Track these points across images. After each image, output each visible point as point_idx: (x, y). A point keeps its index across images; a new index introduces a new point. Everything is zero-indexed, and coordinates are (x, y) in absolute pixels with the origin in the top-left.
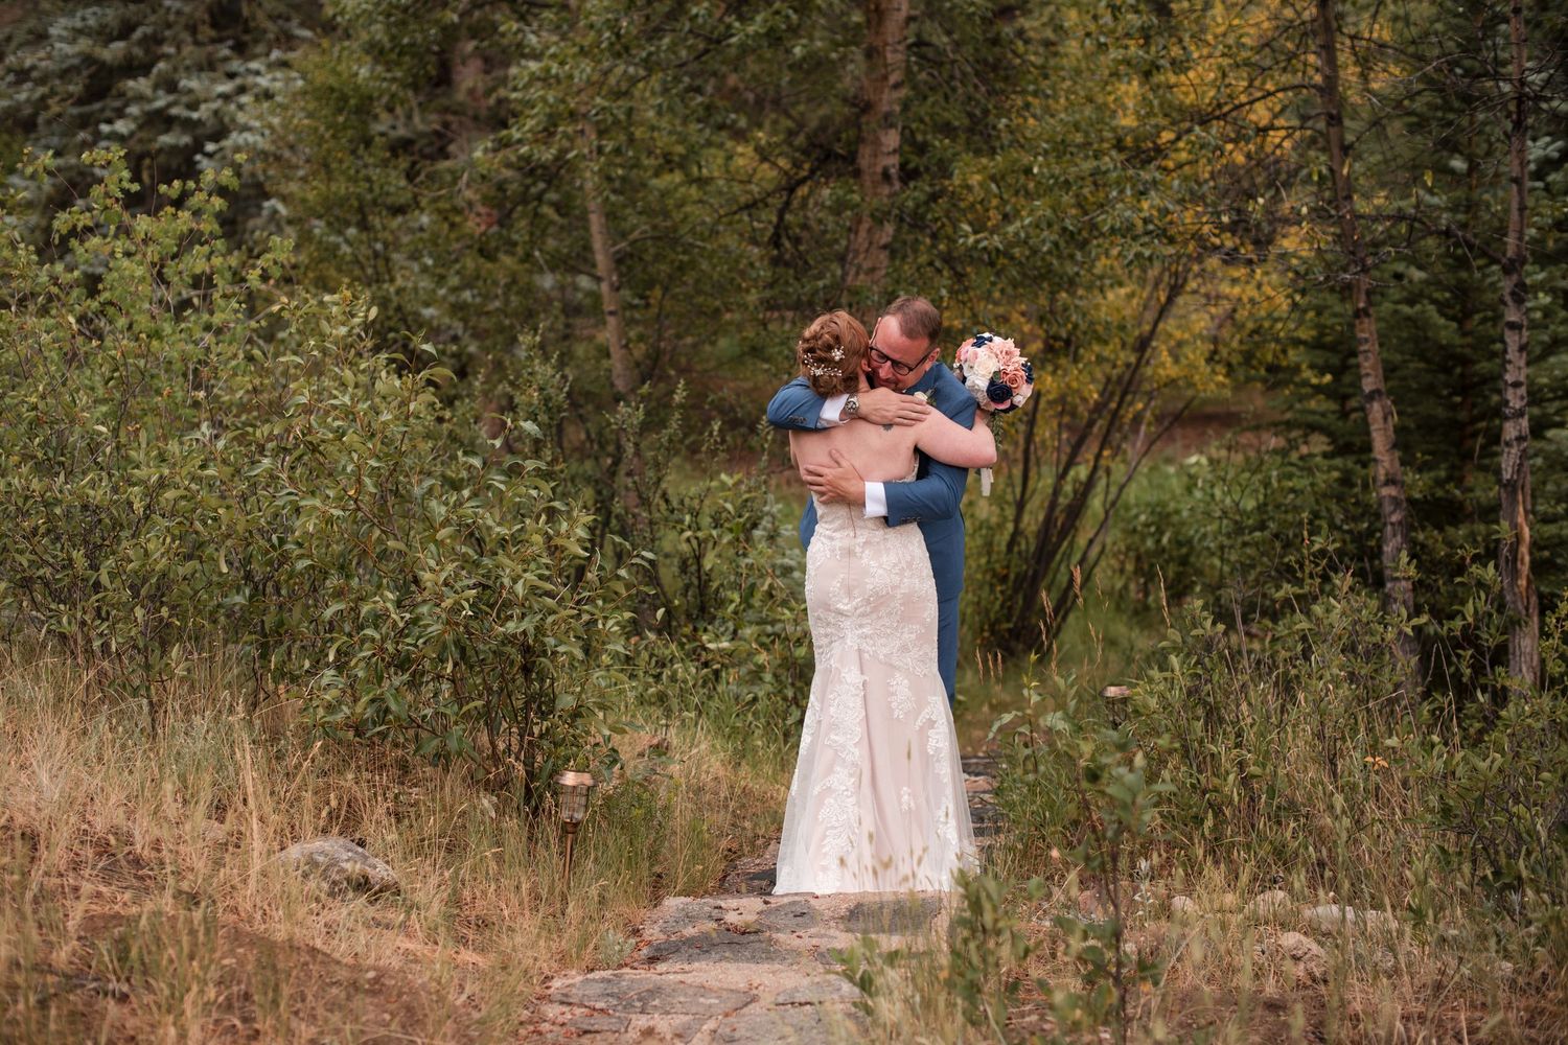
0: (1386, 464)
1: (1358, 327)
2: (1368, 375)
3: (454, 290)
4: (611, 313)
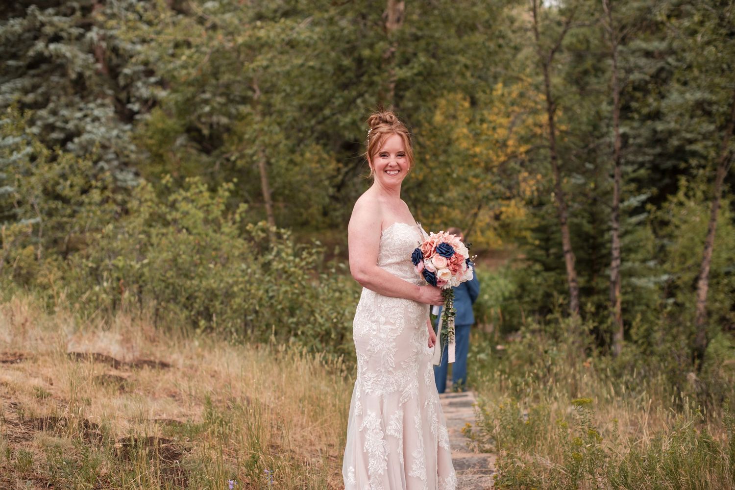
0: (572, 275)
2: (565, 245)
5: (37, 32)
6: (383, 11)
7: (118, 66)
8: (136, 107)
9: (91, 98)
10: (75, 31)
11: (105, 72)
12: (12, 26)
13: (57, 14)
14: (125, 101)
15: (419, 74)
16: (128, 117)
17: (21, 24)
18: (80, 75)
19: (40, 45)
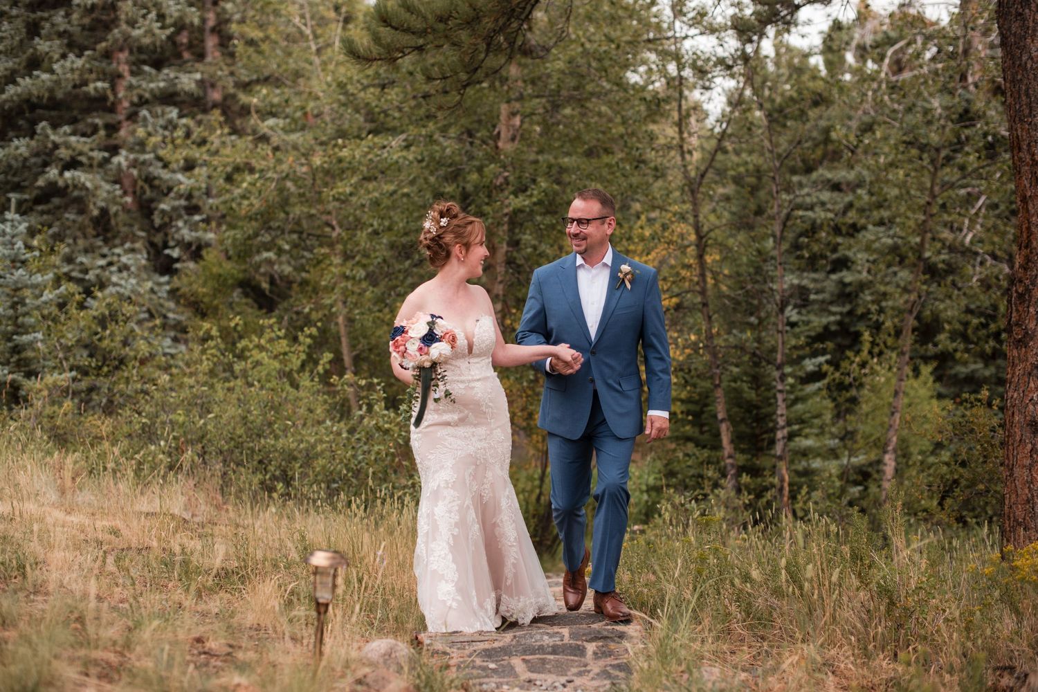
0: (728, 450)
2: (720, 412)
5: (47, 156)
6: (494, 126)
7: (152, 200)
8: (175, 253)
9: (117, 241)
10: (98, 155)
11: (134, 208)
12: (17, 148)
13: (74, 133)
14: (160, 244)
15: (540, 203)
16: (165, 267)
17: (28, 146)
18: (104, 212)
19: (53, 172)
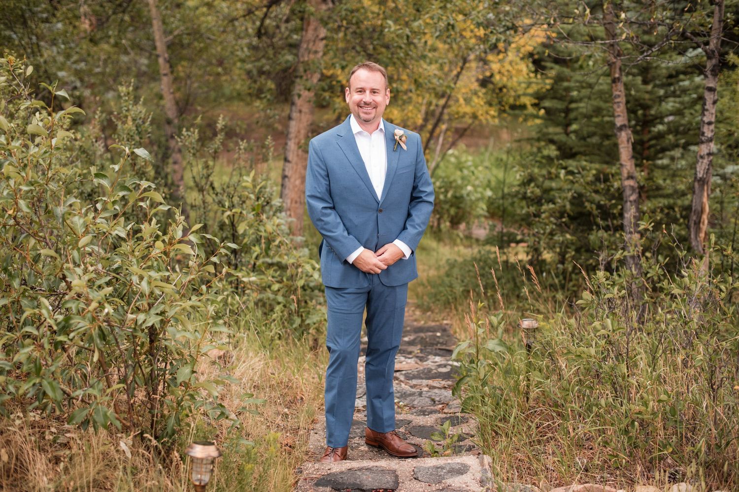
0: (628, 167)
1: (615, 88)
2: (619, 116)
3: (75, 62)
4: (165, 75)
